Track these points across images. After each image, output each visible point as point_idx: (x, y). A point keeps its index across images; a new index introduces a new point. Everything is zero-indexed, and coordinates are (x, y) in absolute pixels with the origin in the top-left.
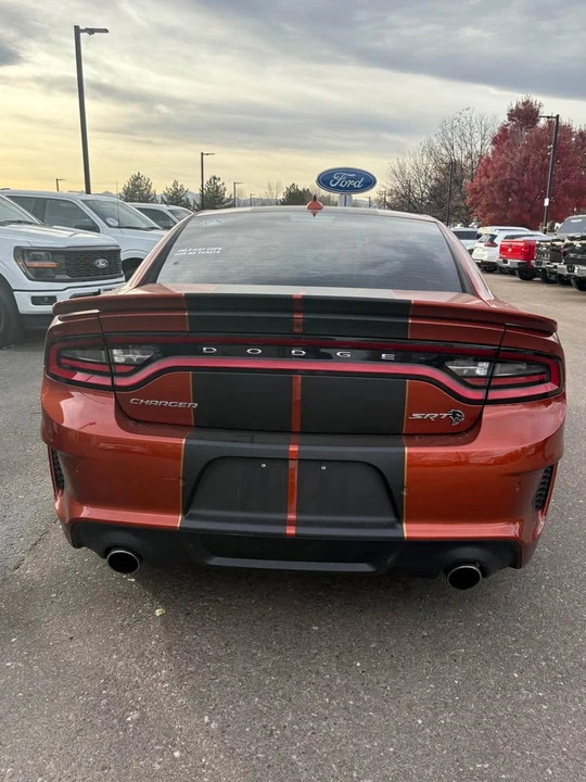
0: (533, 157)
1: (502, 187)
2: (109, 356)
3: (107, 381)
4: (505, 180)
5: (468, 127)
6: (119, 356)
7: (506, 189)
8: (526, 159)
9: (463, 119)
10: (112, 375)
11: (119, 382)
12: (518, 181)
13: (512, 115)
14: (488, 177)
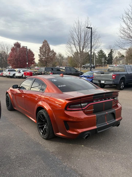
0: (21, 54)
1: (16, 60)
2: (81, 105)
3: (81, 109)
4: (16, 58)
5: (3, 46)
6: (82, 105)
7: (17, 60)
8: (20, 54)
9: (2, 44)
10: (82, 108)
11: (83, 108)
12: (19, 59)
13: (15, 45)
14: (12, 57)
